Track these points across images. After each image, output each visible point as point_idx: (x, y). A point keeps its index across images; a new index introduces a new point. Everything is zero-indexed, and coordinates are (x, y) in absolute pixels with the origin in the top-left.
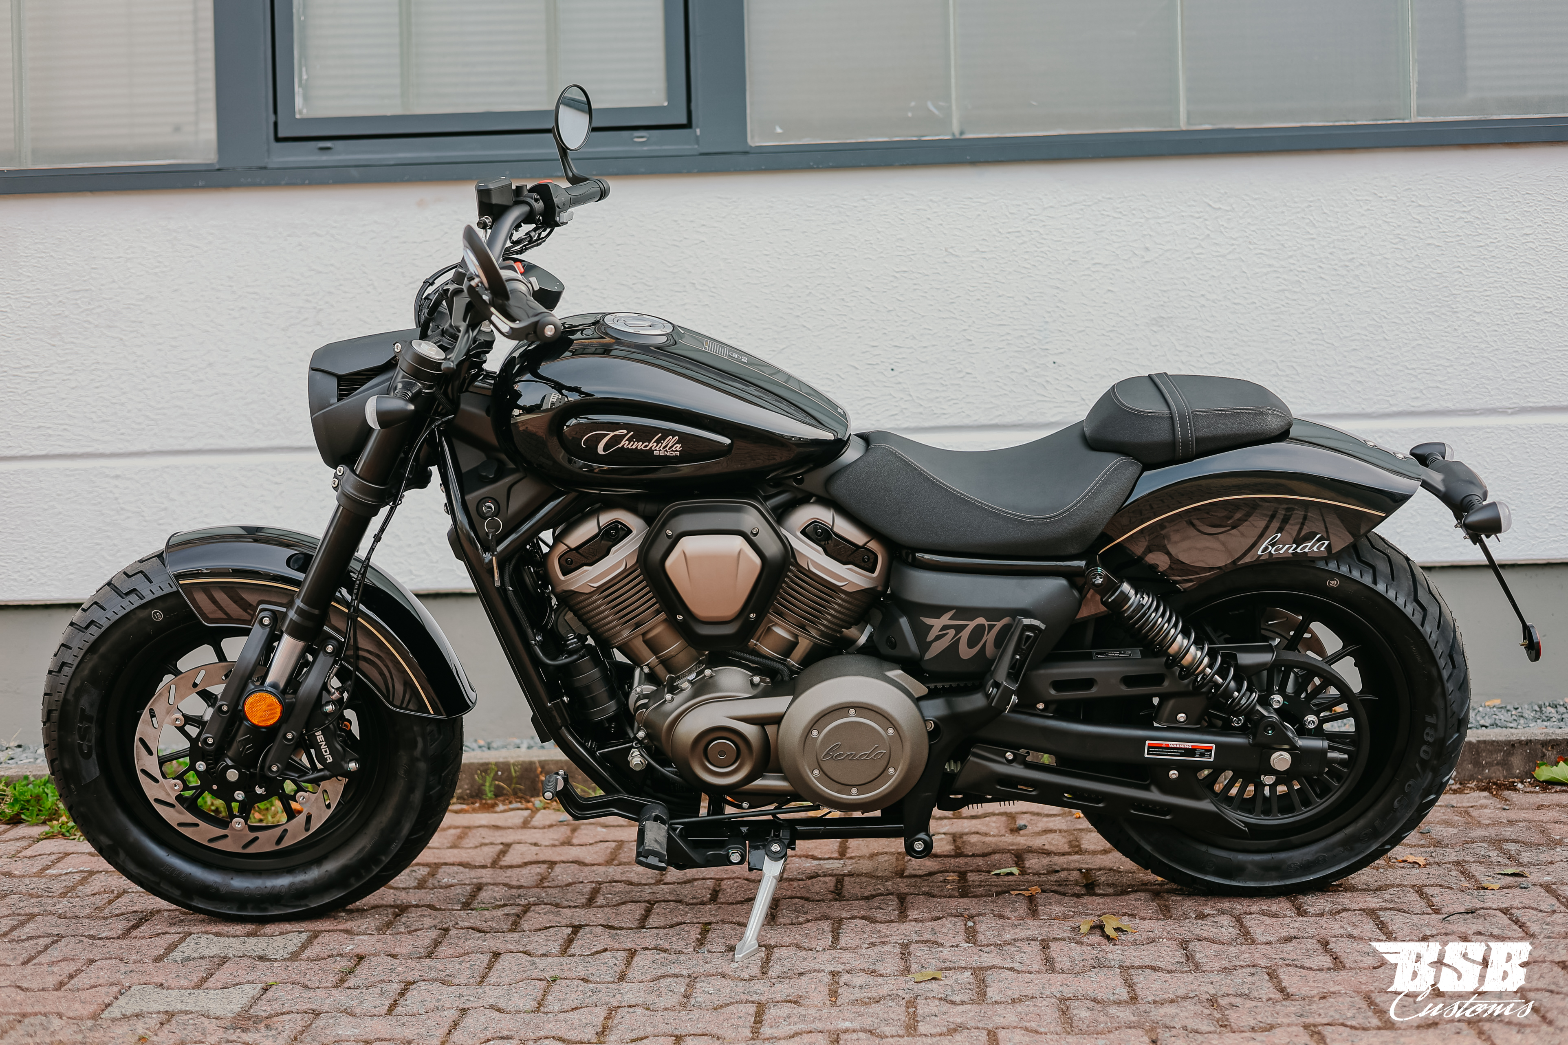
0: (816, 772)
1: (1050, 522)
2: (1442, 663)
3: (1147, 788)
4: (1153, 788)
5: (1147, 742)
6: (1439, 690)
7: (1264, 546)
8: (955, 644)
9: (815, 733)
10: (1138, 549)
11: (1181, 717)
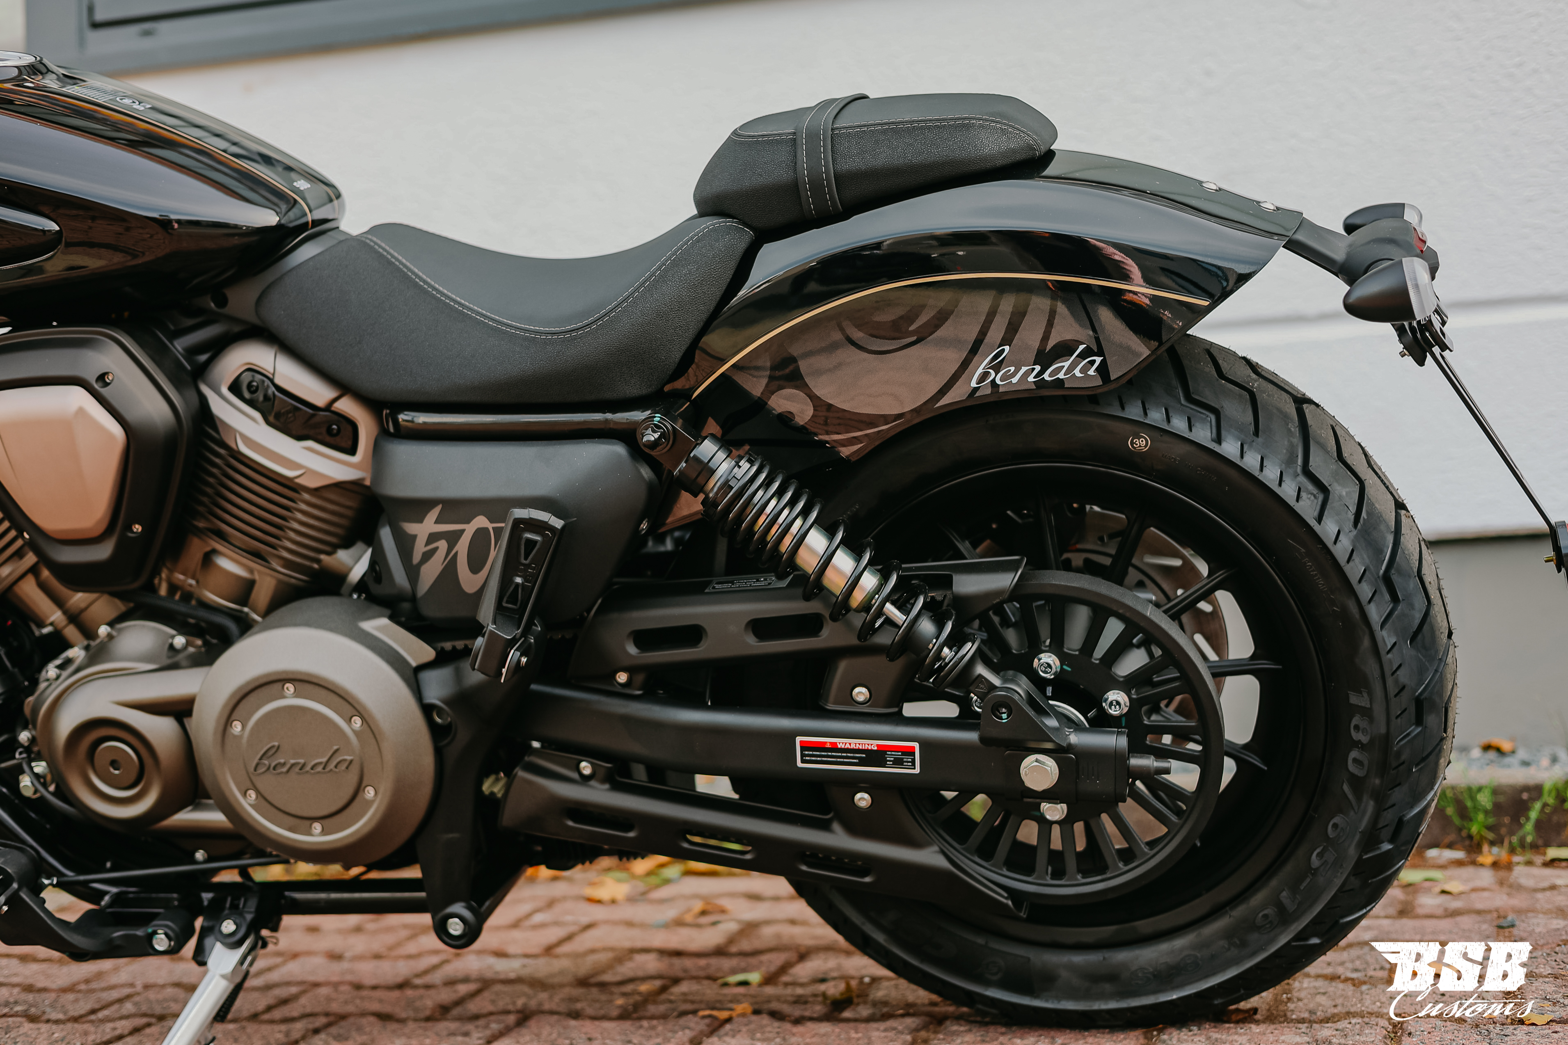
0: (252, 794)
1: (575, 338)
2: (1365, 591)
3: (825, 826)
4: (836, 826)
5: (799, 739)
6: (1366, 642)
7: (980, 370)
8: (451, 567)
9: (237, 727)
10: (756, 386)
11: (861, 693)
